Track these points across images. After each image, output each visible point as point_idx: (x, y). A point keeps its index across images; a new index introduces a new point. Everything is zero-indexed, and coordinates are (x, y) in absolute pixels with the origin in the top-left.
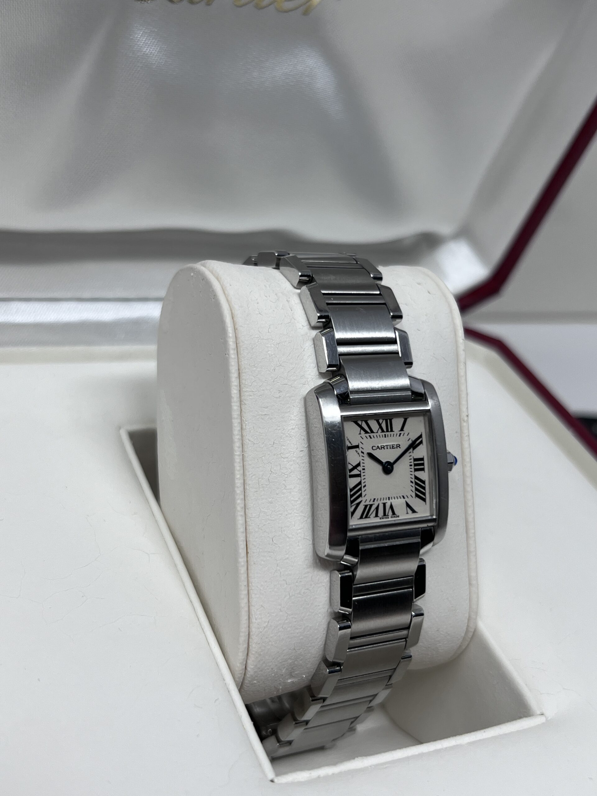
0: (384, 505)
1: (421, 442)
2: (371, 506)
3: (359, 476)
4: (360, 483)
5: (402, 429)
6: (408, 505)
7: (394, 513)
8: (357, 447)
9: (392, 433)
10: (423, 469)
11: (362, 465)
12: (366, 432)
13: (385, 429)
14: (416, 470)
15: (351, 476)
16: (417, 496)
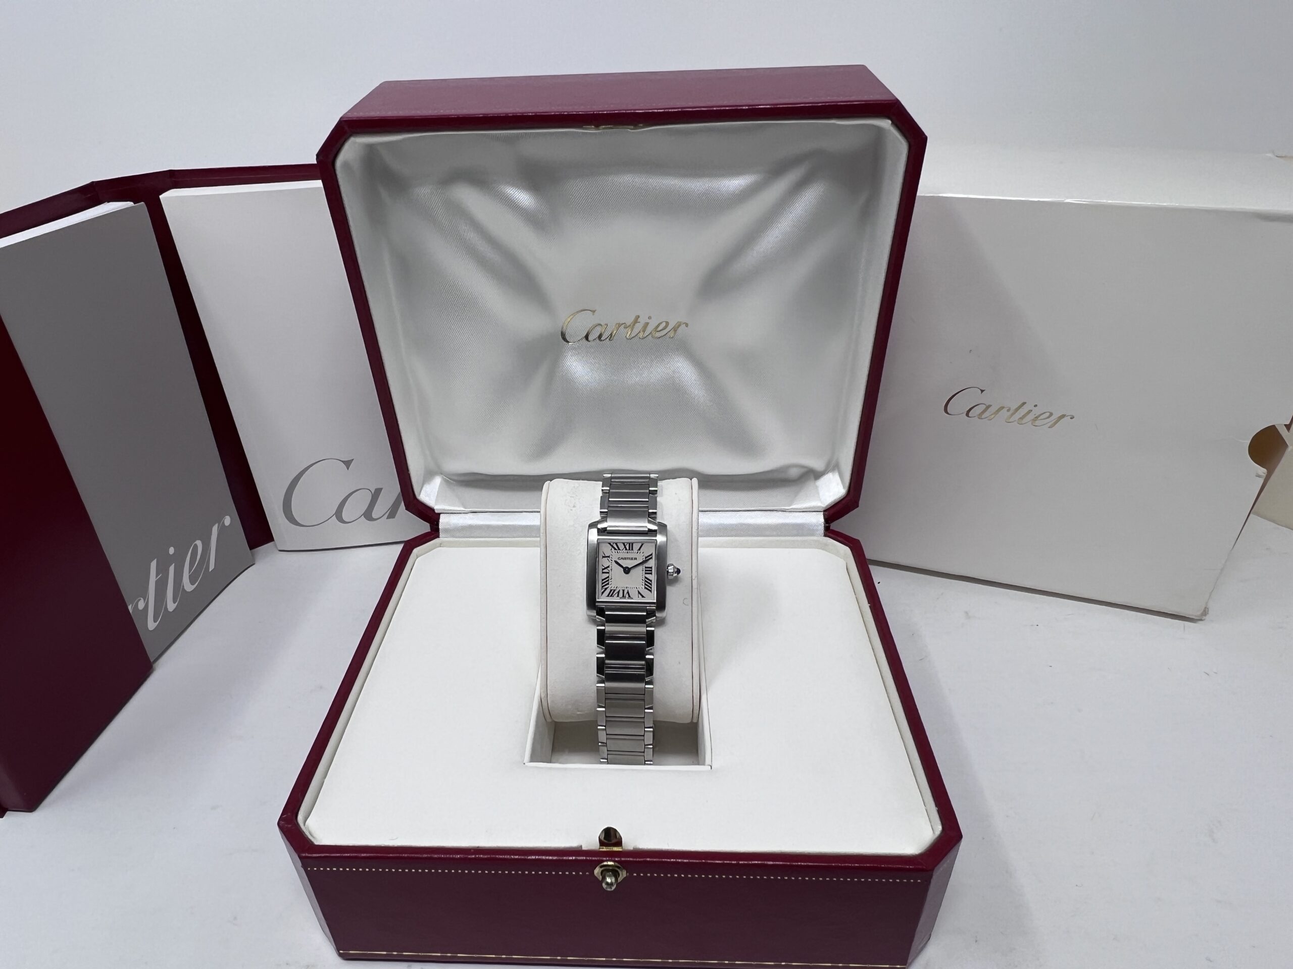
0: (623, 591)
1: (651, 558)
2: (614, 591)
3: (608, 573)
4: (608, 577)
5: (639, 549)
6: (639, 593)
7: (629, 596)
8: (609, 557)
9: (632, 551)
10: (651, 574)
11: (610, 567)
12: (615, 549)
13: (628, 549)
14: (646, 573)
15: (603, 573)
16: (645, 588)
